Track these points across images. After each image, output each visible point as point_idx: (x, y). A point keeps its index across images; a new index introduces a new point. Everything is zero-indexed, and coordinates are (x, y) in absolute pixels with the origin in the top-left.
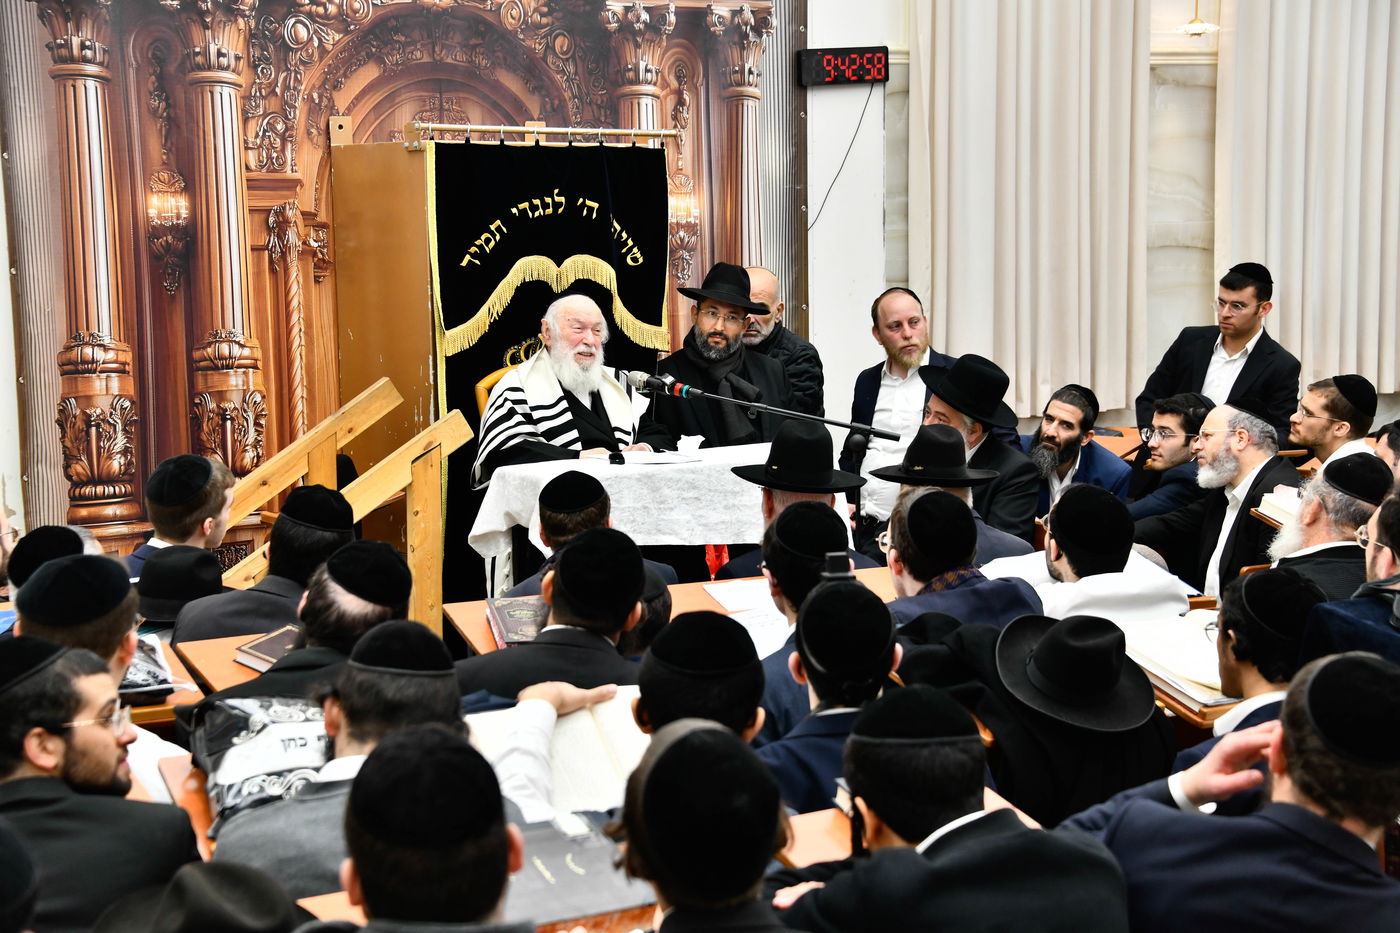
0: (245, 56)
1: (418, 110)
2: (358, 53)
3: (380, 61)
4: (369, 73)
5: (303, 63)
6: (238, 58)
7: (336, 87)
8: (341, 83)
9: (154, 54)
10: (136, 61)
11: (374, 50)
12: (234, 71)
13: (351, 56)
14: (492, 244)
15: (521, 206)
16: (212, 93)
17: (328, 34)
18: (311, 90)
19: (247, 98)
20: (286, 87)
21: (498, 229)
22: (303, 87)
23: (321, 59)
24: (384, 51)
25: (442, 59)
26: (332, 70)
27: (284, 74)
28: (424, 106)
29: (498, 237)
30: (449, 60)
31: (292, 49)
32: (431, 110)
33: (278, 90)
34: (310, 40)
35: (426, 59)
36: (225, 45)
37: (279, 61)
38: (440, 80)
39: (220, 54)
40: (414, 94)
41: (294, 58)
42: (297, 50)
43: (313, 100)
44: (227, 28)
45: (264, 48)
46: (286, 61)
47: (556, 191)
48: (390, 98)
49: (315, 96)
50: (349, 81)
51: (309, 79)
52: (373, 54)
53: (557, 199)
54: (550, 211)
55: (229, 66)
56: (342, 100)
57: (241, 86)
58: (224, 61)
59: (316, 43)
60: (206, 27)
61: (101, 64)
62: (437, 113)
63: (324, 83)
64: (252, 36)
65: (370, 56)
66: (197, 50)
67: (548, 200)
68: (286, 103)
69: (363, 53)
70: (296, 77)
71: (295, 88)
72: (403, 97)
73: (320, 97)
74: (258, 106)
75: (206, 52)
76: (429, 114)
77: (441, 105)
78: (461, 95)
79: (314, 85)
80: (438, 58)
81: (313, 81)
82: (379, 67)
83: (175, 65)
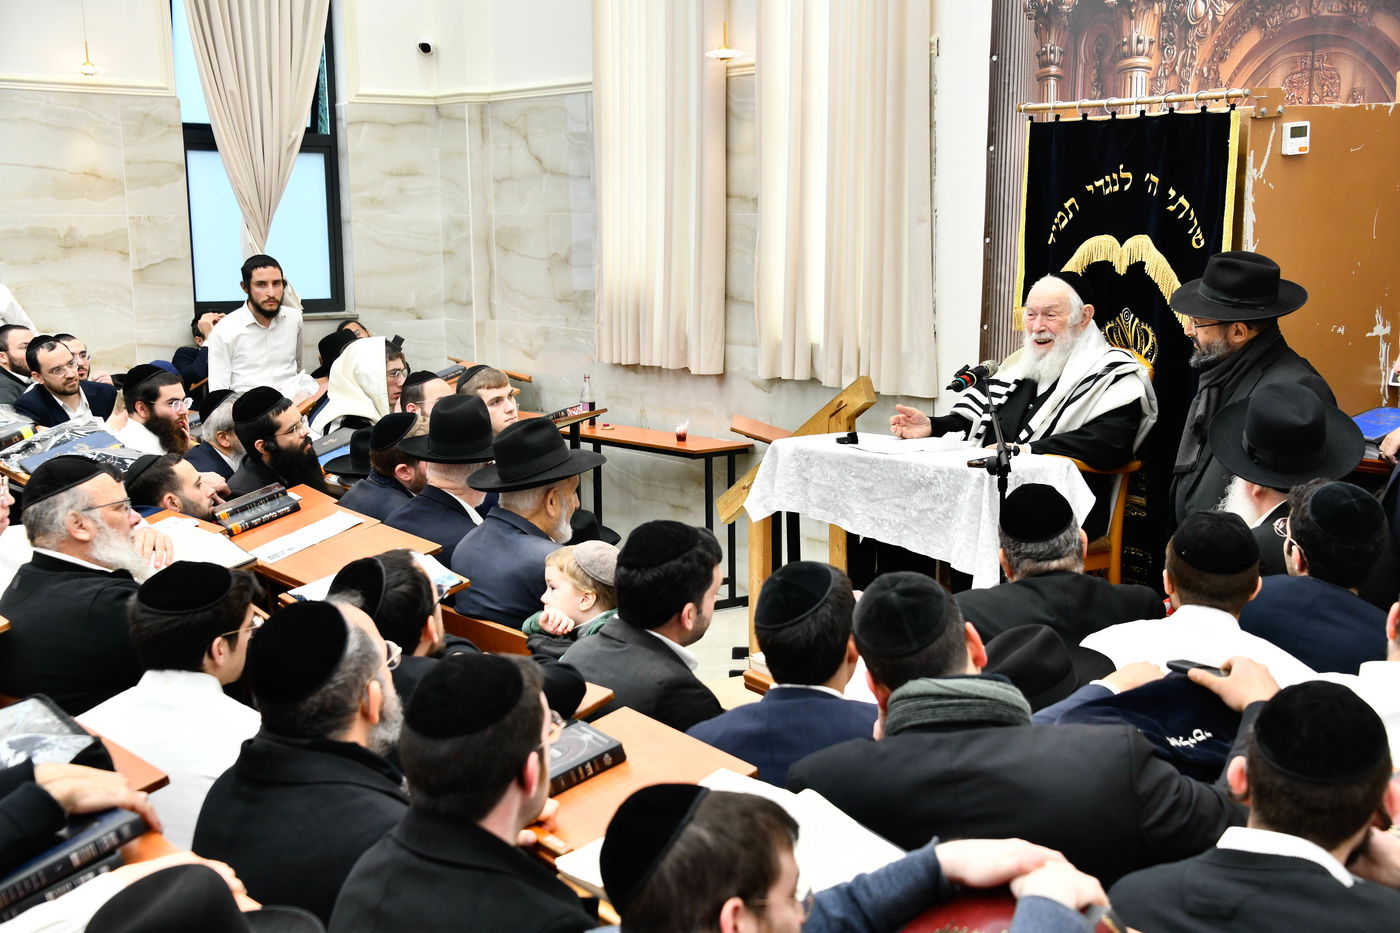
0: (1156, 40)
1: (1289, 72)
2: (1244, 20)
3: (1262, 25)
4: (1252, 39)
5: (1199, 38)
6: (1151, 43)
7: (1222, 59)
8: (1227, 53)
9: (1097, 50)
10: (1085, 57)
11: (1258, 14)
12: (1147, 55)
13: (1238, 25)
14: (1066, 222)
15: (1097, 184)
16: (1131, 78)
17: (1220, 6)
18: (1202, 65)
19: (1154, 79)
20: (1184, 65)
21: (1072, 207)
22: (1196, 63)
23: (1213, 31)
24: (1267, 13)
25: (1318, 12)
26: (1221, 41)
27: (1183, 52)
28: (1294, 68)
29: (1071, 216)
30: (1325, 13)
31: (1191, 26)
32: (1302, 72)
33: (1177, 69)
34: (1207, 14)
35: (1303, 15)
36: (1143, 32)
37: (1180, 41)
38: (1314, 37)
39: (1139, 41)
40: (1286, 56)
41: (1192, 35)
42: (1195, 26)
43: (1203, 76)
44: (1146, 15)
45: (1170, 29)
46: (1186, 38)
47: (1121, 167)
48: (1267, 64)
49: (1205, 70)
50: (1233, 50)
51: (1203, 52)
52: (1257, 19)
53: (1123, 175)
54: (1116, 188)
55: (1144, 51)
56: (1226, 70)
57: (1150, 69)
58: (1140, 46)
59: (1210, 18)
60: (1132, 18)
61: (1057, 65)
62: (1307, 74)
63: (1213, 56)
64: (1164, 19)
65: (1252, 22)
66: (1125, 40)
67: (1115, 176)
68: (1182, 80)
69: (1248, 20)
70: (1192, 53)
71: (1190, 64)
72: (1279, 59)
73: (1209, 71)
74: (1161, 86)
75: (1129, 43)
76: (1299, 75)
77: (1313, 64)
78: (1333, 50)
79: (1205, 60)
80: (1314, 12)
81: (1205, 55)
82: (1261, 33)
83: (1109, 57)
